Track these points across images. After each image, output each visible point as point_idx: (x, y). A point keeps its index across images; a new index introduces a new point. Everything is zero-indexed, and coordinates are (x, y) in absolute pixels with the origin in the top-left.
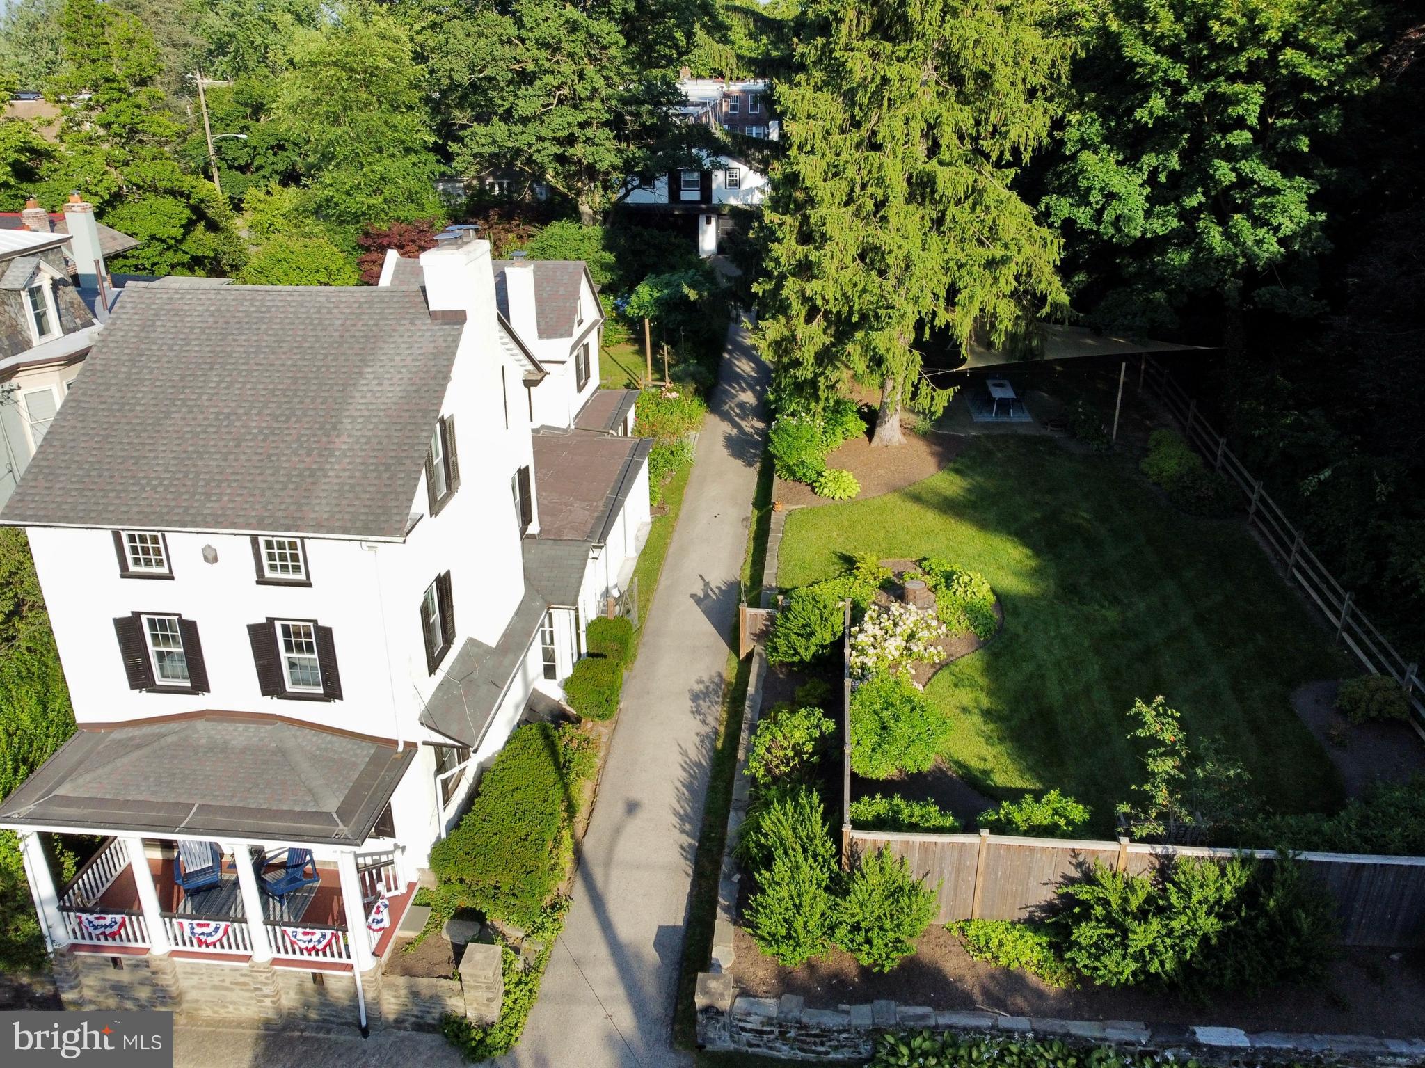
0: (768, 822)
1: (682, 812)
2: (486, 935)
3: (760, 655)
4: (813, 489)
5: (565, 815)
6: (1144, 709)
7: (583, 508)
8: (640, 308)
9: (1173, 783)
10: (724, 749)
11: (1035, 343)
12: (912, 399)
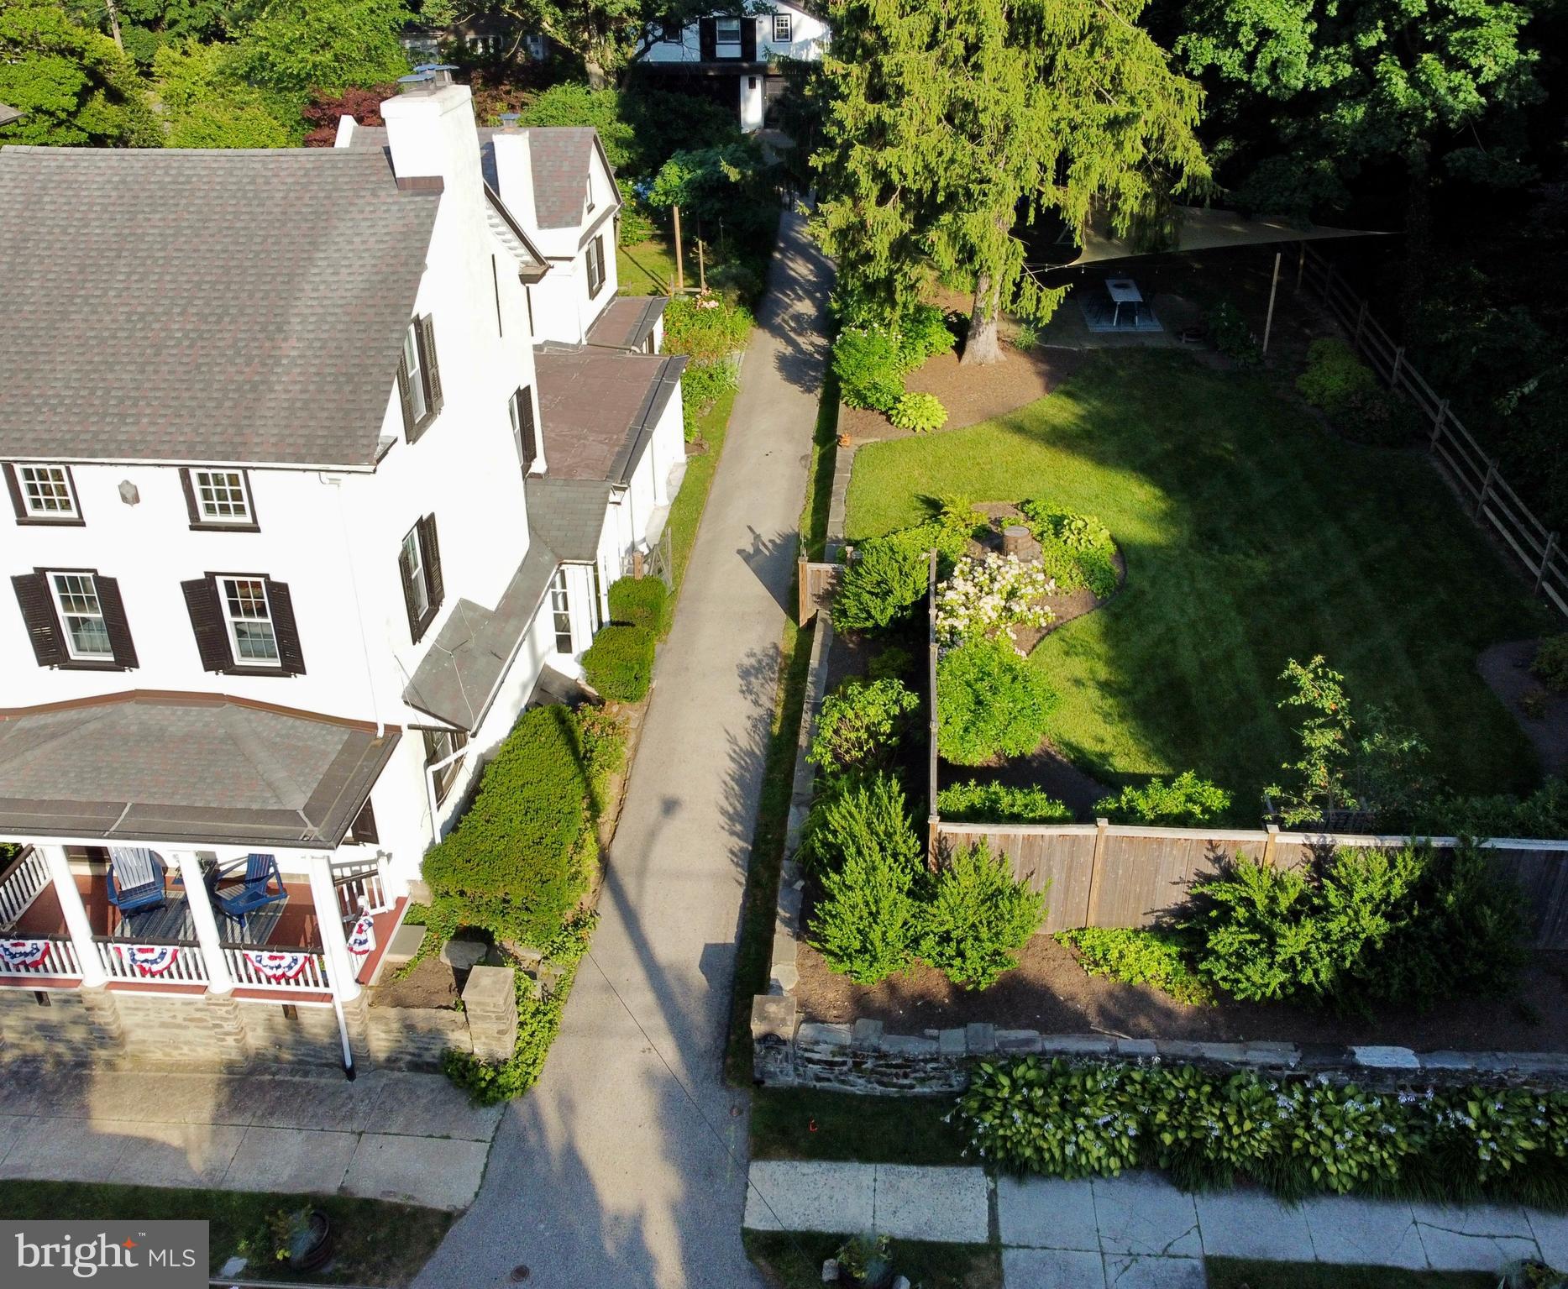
0: (837, 816)
1: (731, 810)
2: (495, 956)
3: (824, 621)
4: (889, 418)
5: (588, 814)
6: (1299, 670)
7: (601, 442)
8: (666, 194)
9: (1333, 760)
10: (781, 734)
11: (1167, 230)
12: (1013, 302)
